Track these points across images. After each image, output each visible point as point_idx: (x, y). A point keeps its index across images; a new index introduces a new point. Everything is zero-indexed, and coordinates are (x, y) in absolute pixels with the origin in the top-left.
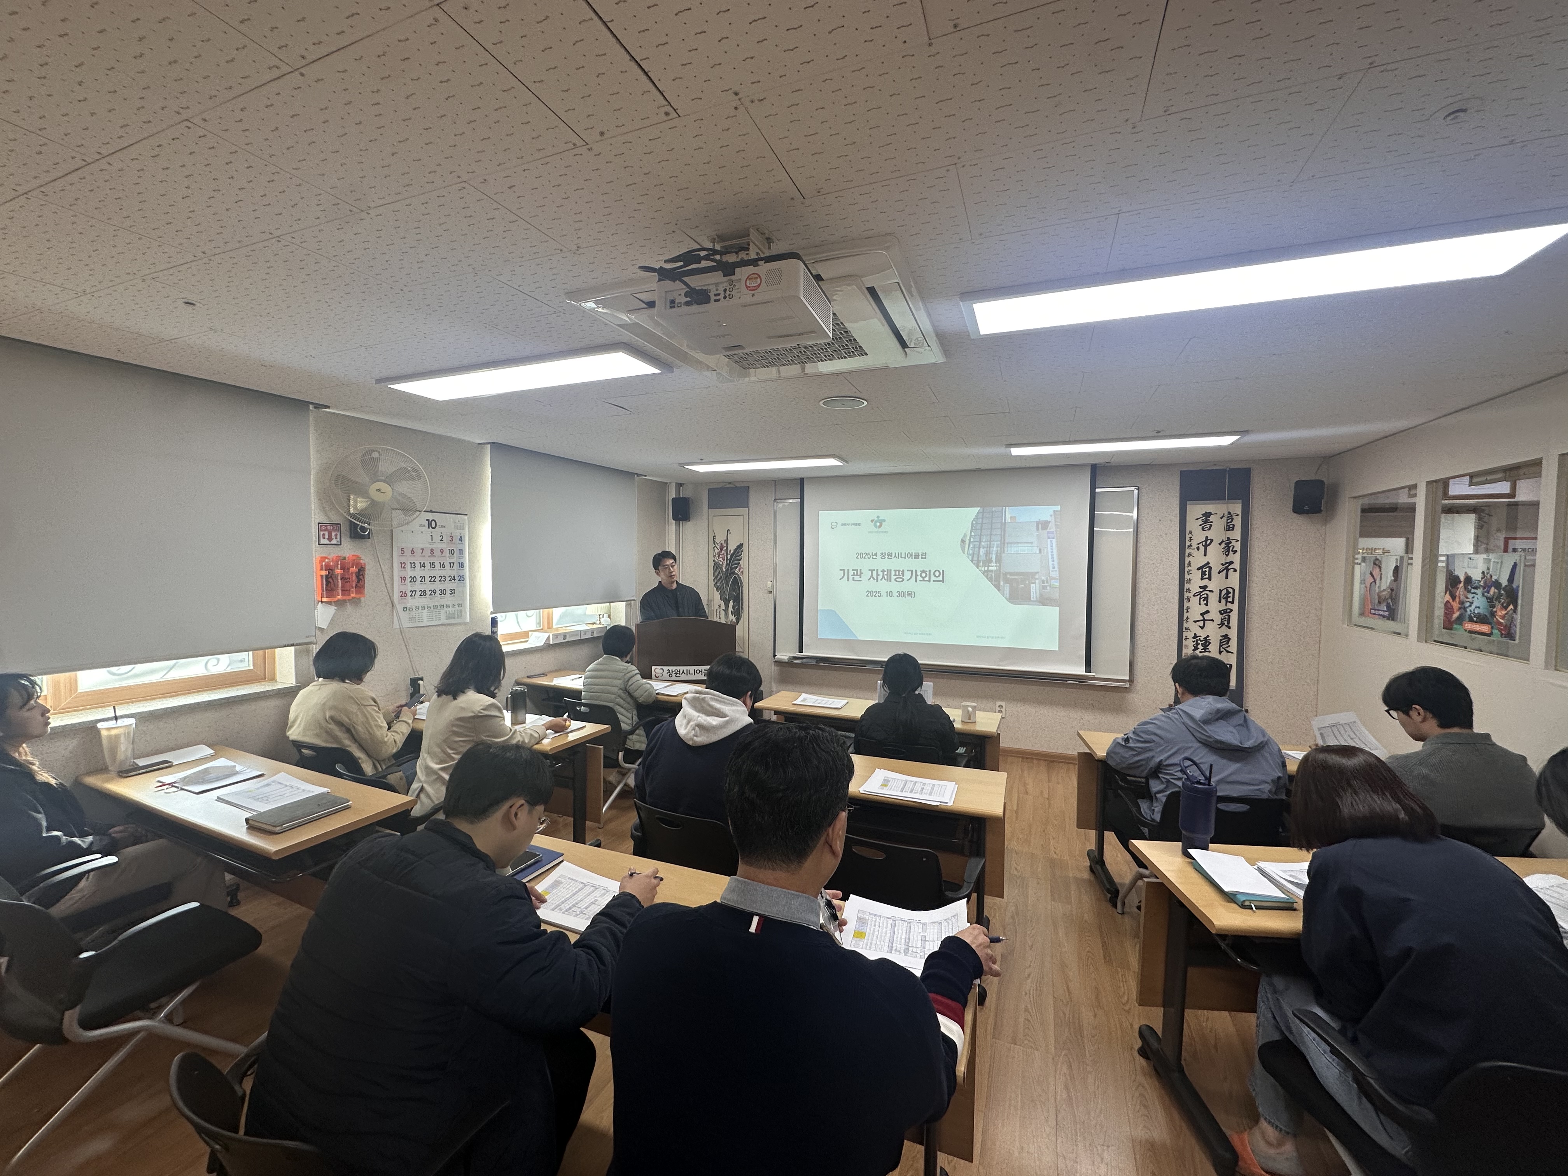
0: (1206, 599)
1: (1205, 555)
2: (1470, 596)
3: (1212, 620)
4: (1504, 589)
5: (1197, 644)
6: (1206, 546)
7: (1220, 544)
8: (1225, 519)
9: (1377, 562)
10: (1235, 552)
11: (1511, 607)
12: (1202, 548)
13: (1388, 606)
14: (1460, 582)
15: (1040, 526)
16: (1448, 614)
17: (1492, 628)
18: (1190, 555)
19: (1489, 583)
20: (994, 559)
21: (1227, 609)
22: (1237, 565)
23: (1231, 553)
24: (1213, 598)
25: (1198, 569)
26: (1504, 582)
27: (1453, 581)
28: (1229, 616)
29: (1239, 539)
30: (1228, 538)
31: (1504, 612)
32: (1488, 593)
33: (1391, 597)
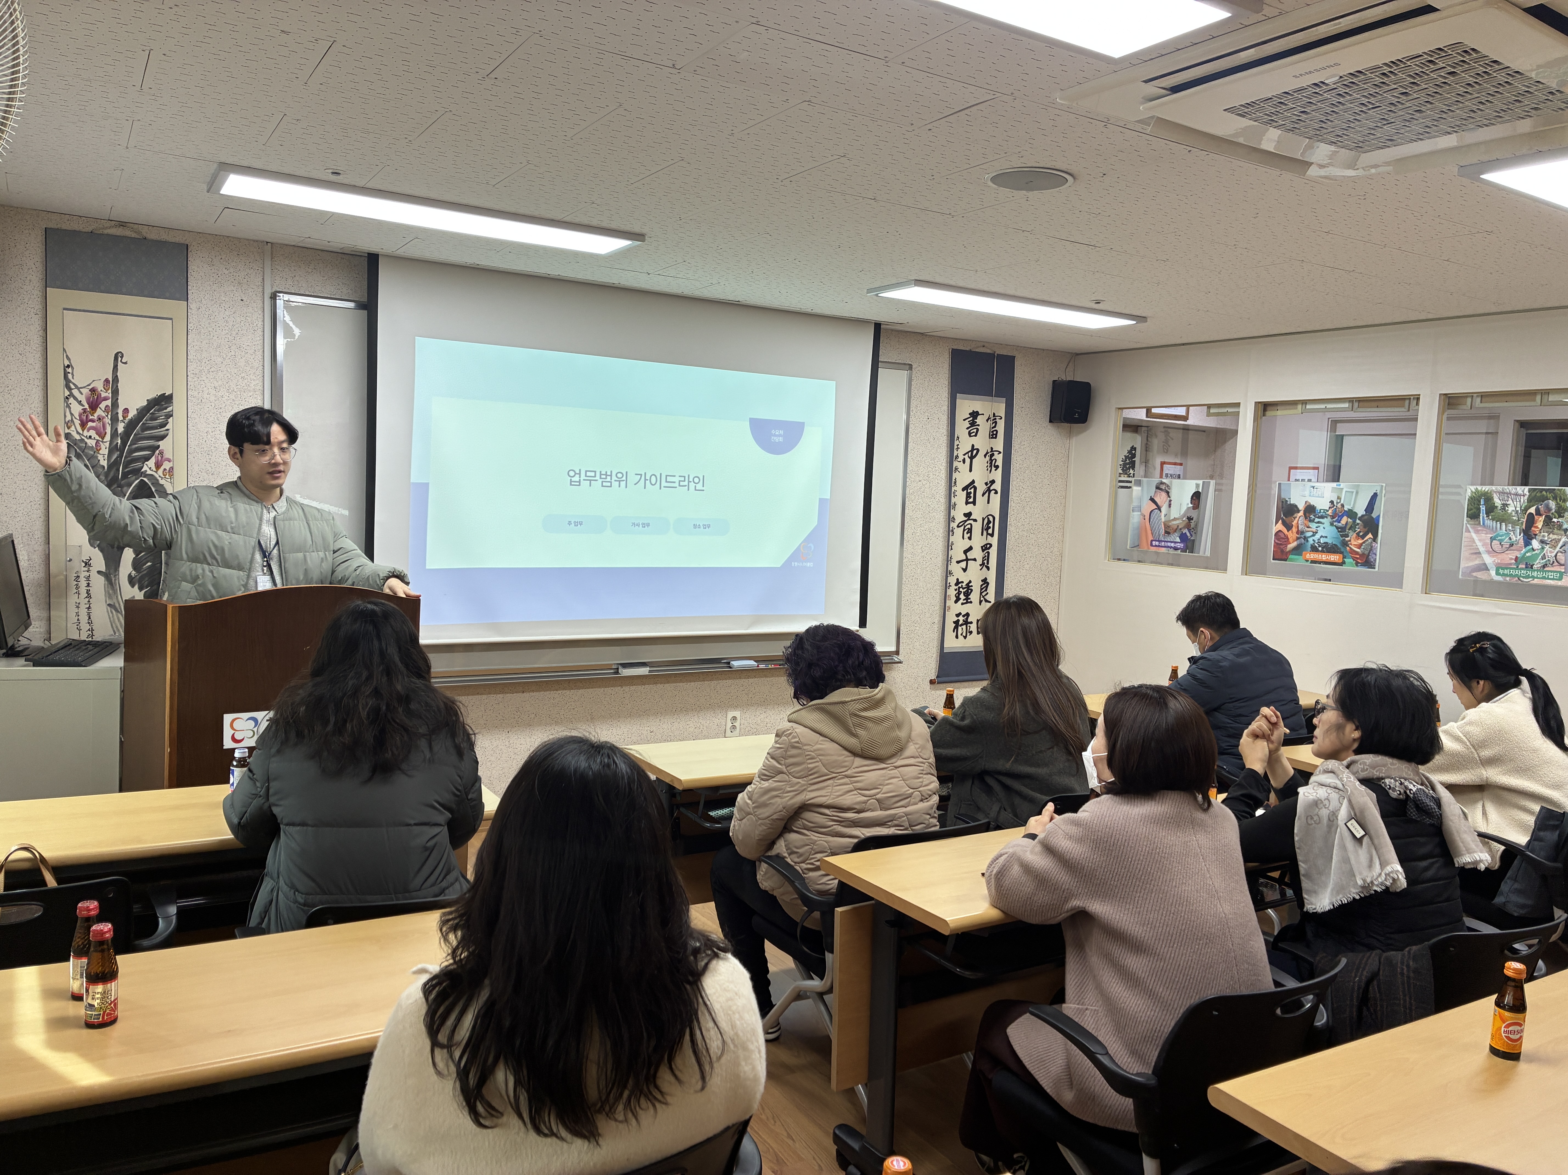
0: (970, 531)
1: (971, 470)
2: (1313, 526)
3: (975, 560)
4: (1360, 519)
5: (959, 593)
6: (972, 458)
7: (985, 456)
8: (991, 422)
9: (1163, 487)
10: (997, 467)
11: (1370, 535)
12: (968, 460)
13: (1183, 537)
14: (1299, 511)
16: (1281, 544)
17: (1344, 557)
18: (956, 469)
19: (1337, 513)
21: (987, 544)
22: (998, 486)
23: (993, 469)
24: (977, 528)
25: (963, 490)
26: (1360, 511)
27: (1287, 511)
28: (988, 553)
29: (1002, 451)
30: (992, 448)
31: (1360, 541)
32: (1339, 522)
33: (1188, 526)
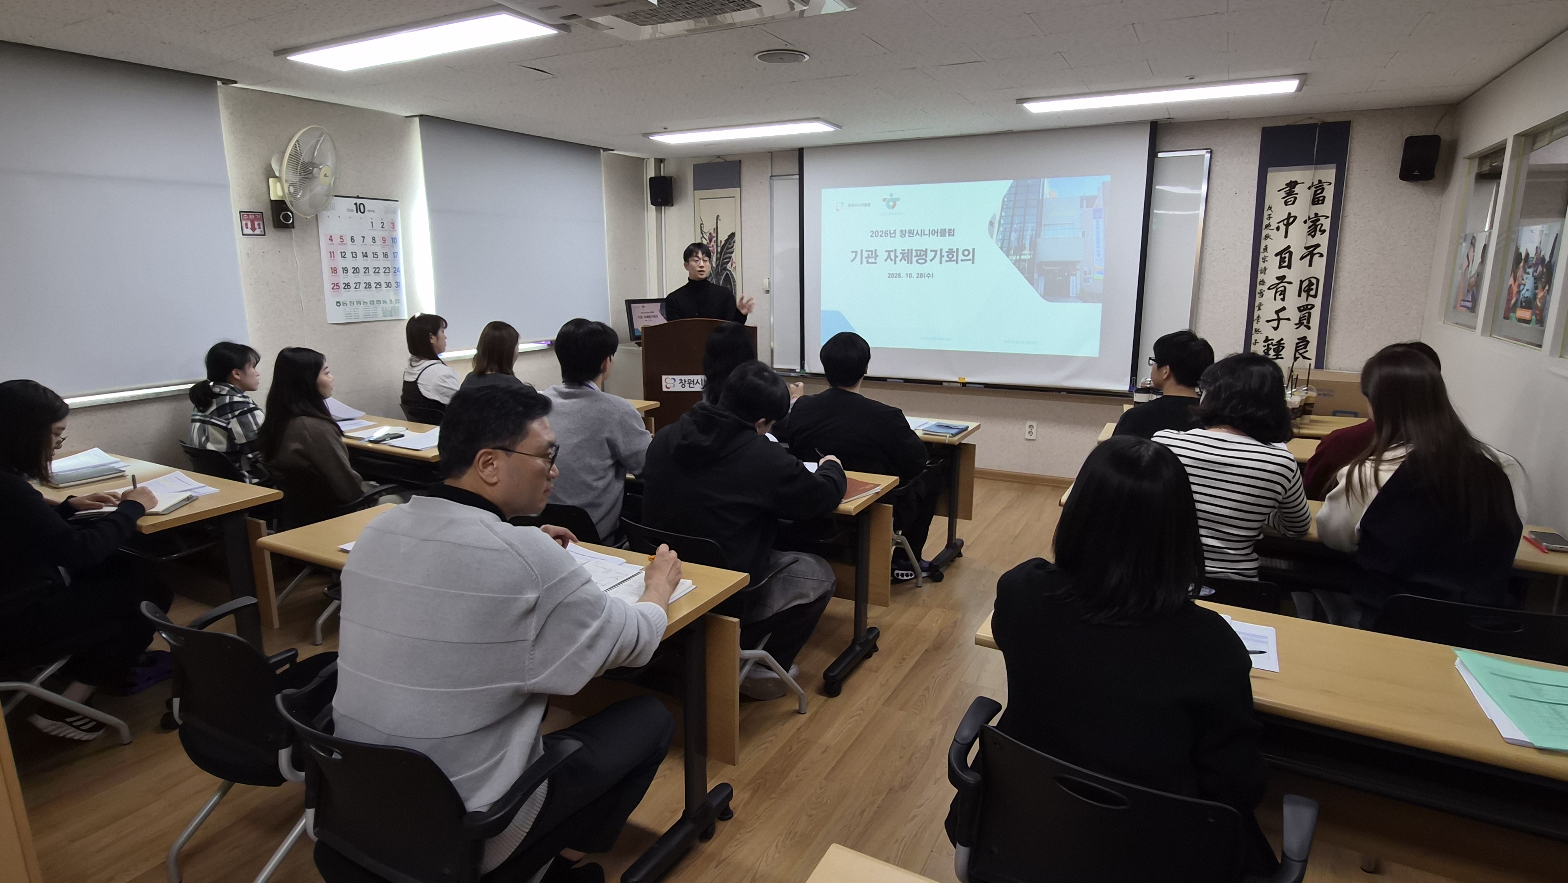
0: (1283, 293)
1: (1286, 236)
2: (1525, 277)
3: (1288, 319)
4: (1546, 266)
5: (1268, 349)
6: (1287, 226)
8: (1313, 189)
9: (1473, 241)
10: (1323, 232)
11: (1547, 286)
12: (1283, 228)
13: (1473, 296)
14: (1522, 261)
15: (1085, 201)
16: (1509, 300)
17: (1532, 314)
18: (1267, 236)
19: (1538, 260)
20: (1027, 246)
21: (1307, 305)
22: (1324, 249)
24: (1292, 291)
27: (1517, 260)
28: (1310, 314)
29: (1329, 215)
30: (1316, 214)
31: (1542, 294)
32: (1536, 272)
33: (1476, 283)
